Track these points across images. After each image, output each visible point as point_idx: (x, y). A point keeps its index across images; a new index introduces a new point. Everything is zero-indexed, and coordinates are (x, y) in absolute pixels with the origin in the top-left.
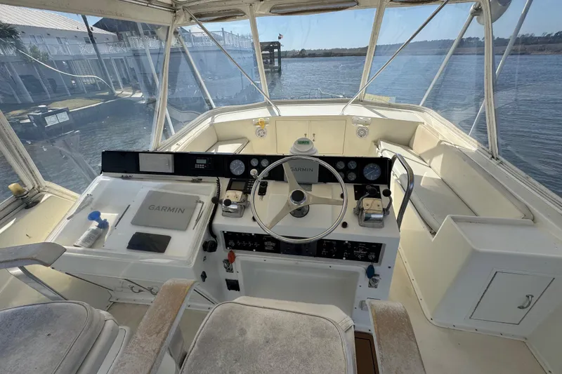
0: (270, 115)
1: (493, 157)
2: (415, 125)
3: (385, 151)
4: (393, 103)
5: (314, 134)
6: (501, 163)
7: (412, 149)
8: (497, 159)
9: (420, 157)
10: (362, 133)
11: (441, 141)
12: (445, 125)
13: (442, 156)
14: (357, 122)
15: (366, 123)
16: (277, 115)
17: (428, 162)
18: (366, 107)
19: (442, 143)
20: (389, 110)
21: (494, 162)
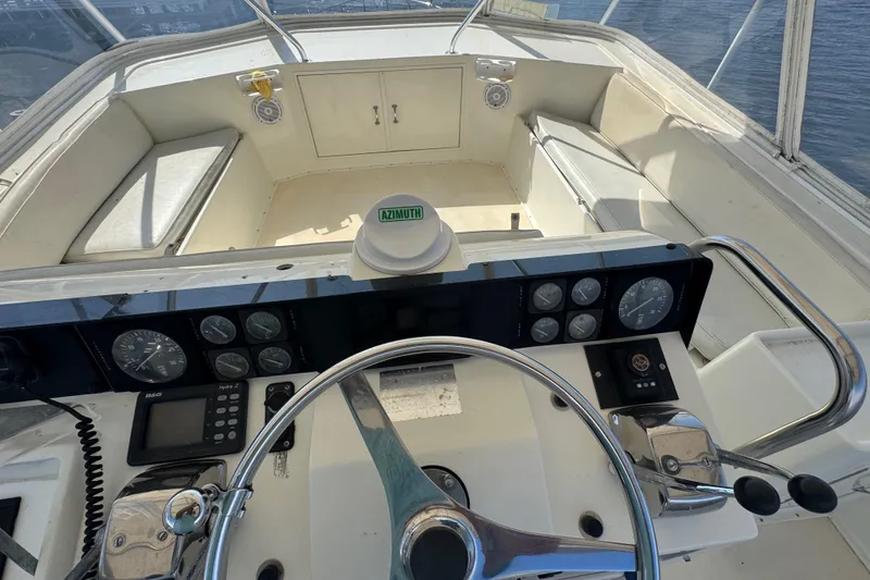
0: (280, 62)
1: (782, 154)
2: (604, 75)
3: (550, 142)
4: (553, 20)
5: (395, 107)
6: (804, 168)
7: (598, 132)
8: (793, 159)
9: (620, 153)
10: (497, 97)
11: (671, 118)
12: (665, 74)
13: (672, 157)
14: (488, 71)
15: (505, 74)
16: (299, 58)
17: (638, 164)
18: (499, 32)
19: (675, 123)
20: (545, 37)
21: (782, 164)
